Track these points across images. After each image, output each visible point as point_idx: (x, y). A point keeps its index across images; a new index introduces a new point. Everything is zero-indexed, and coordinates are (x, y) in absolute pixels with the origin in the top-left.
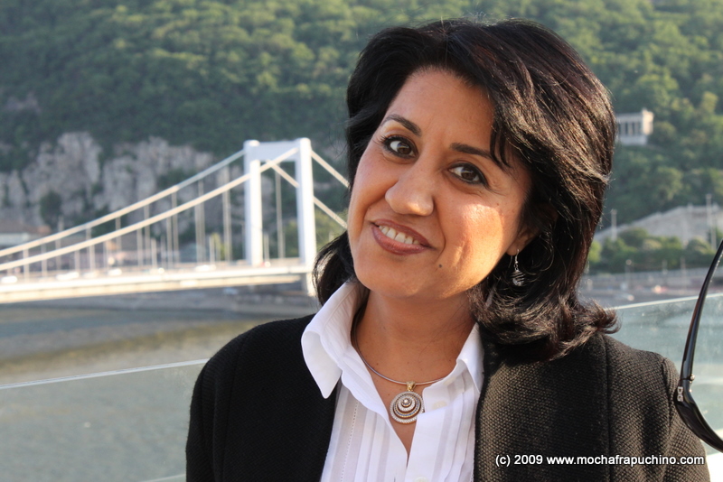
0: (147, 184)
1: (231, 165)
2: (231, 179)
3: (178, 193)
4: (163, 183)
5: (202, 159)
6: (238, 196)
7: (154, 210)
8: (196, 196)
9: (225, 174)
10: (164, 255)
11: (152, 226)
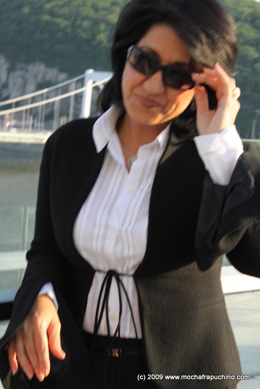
0: (31, 86)
1: (77, 82)
2: (76, 89)
3: (47, 93)
4: (40, 87)
5: (62, 76)
6: (79, 98)
7: (33, 100)
8: (57, 95)
9: (73, 86)
10: (36, 125)
11: (31, 109)
